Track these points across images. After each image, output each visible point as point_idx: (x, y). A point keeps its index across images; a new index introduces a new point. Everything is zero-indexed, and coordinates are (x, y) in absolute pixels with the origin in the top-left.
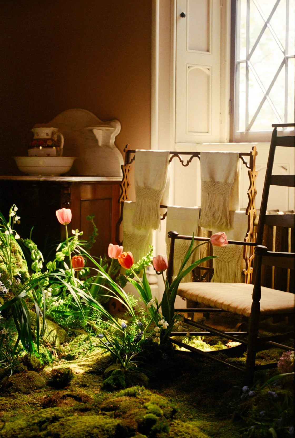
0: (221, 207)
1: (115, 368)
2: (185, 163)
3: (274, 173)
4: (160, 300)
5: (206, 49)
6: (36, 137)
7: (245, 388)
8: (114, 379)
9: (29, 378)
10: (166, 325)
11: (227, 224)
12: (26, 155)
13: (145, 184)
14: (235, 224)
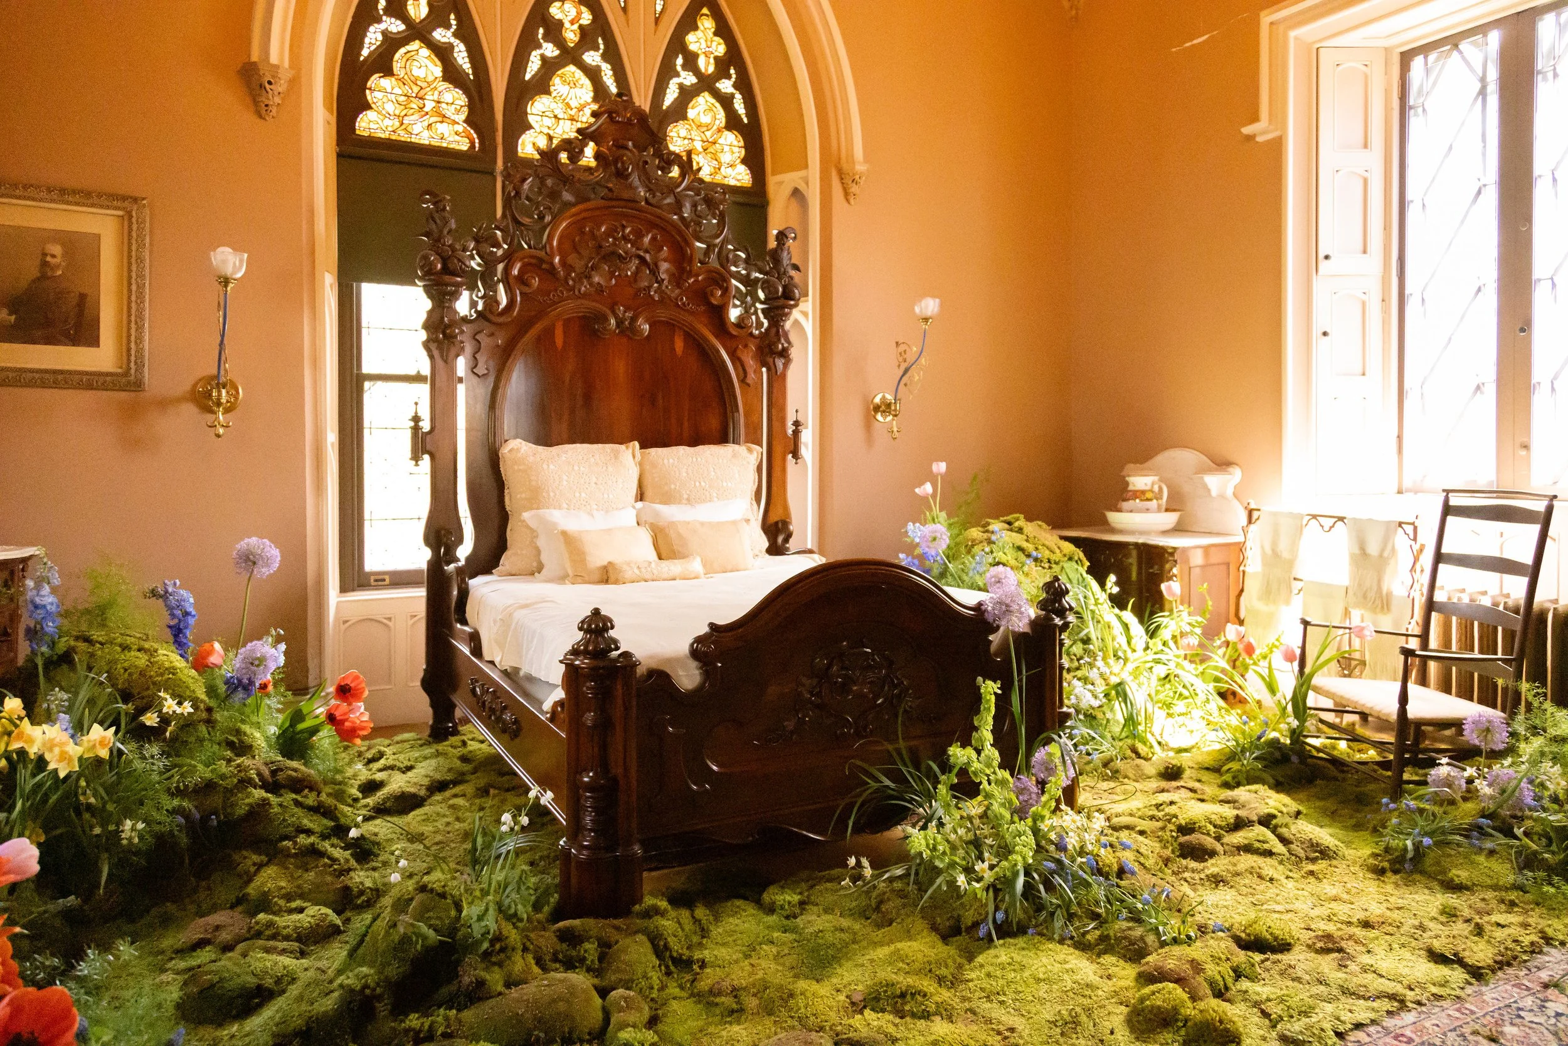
0: (1375, 588)
1: (1234, 766)
2: (1327, 528)
3: (1444, 550)
4: (1289, 696)
5: (1361, 371)
6: (1131, 488)
7: (1384, 800)
8: (1234, 778)
9: (1137, 766)
10: (1295, 723)
11: (1382, 607)
12: (1119, 510)
13: (1273, 550)
14: (1393, 608)
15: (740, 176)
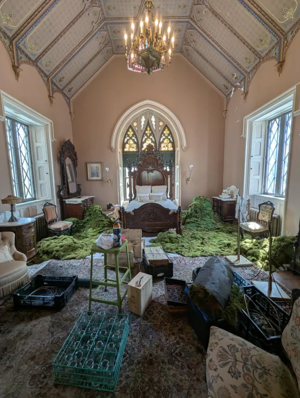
15: (171, 149)
